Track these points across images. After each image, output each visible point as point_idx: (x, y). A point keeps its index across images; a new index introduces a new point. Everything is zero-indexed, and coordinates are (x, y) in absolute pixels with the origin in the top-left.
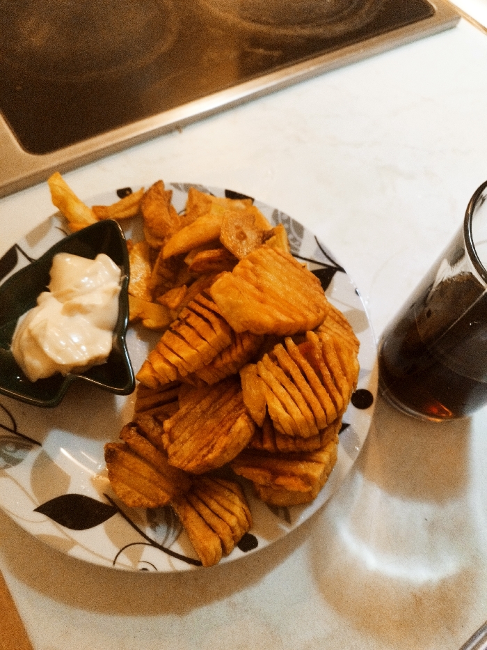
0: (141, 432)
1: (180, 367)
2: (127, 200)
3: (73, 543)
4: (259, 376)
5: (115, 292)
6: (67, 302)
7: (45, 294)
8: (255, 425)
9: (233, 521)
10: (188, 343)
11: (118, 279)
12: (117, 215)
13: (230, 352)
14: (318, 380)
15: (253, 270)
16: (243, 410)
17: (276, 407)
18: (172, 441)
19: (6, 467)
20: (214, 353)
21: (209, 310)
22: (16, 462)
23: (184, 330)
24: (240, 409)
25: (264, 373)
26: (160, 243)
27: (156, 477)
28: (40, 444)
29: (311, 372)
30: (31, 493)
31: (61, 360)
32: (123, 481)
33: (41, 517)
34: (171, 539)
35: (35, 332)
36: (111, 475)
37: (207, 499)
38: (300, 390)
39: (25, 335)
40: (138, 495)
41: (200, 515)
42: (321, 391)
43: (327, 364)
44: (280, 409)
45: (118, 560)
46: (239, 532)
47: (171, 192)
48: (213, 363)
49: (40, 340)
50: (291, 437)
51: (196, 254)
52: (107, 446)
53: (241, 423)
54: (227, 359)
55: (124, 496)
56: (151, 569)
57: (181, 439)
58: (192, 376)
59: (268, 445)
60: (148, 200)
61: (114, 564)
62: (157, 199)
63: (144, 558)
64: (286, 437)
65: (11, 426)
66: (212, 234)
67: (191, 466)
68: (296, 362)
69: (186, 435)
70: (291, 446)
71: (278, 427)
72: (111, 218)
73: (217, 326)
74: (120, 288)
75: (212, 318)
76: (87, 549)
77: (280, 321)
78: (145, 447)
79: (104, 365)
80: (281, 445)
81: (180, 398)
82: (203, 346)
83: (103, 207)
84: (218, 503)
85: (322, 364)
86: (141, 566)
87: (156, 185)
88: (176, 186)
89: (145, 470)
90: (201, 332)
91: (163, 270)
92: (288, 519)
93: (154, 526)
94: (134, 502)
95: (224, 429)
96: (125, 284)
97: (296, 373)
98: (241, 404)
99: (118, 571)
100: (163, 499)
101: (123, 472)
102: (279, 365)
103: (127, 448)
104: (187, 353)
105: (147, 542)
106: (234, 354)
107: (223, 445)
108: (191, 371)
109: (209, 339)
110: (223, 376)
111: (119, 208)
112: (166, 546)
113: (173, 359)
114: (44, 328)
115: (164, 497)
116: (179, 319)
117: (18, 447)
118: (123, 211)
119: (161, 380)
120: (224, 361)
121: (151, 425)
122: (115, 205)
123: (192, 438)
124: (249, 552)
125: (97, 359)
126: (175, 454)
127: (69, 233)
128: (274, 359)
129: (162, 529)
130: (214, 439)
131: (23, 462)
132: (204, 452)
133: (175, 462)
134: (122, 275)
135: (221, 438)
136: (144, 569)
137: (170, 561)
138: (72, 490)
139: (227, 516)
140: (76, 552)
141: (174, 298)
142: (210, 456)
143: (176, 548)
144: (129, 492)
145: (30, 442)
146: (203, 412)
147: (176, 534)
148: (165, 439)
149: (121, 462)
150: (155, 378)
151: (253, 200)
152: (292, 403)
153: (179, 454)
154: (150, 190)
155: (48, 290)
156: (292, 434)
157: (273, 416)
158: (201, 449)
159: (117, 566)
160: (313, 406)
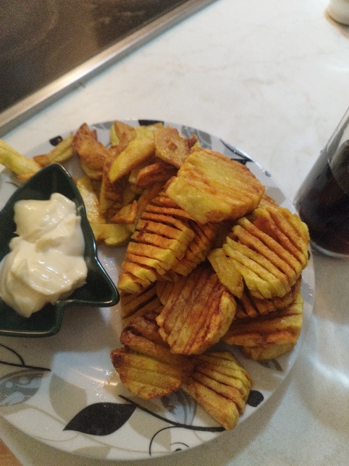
0: (138, 334)
1: (158, 268)
2: (61, 146)
3: (108, 448)
4: (228, 256)
5: (77, 222)
6: (38, 241)
7: (15, 240)
8: (236, 298)
9: (239, 384)
10: (158, 246)
11: (75, 211)
12: (57, 159)
13: (197, 243)
14: (279, 246)
15: (196, 170)
16: (223, 289)
17: (252, 278)
18: (168, 333)
19: (26, 399)
20: (184, 248)
21: (166, 214)
22: (32, 392)
23: (148, 238)
24: (219, 289)
25: (232, 253)
26: (99, 174)
27: (162, 367)
28: (49, 370)
29: (271, 241)
30: (55, 414)
31: (50, 291)
32: (134, 380)
33: (72, 434)
34: (190, 415)
35: (18, 273)
36: (123, 378)
37: (210, 373)
38: (267, 258)
39: (10, 278)
40: (152, 388)
41: (210, 388)
42: (286, 254)
43: (282, 231)
44: (257, 279)
45: (153, 449)
46: (246, 392)
47: (95, 132)
48: (185, 257)
49: (25, 279)
50: (269, 300)
51: (138, 171)
52: (112, 354)
53: (226, 301)
54: (197, 250)
55: (139, 392)
56: (183, 448)
57: (176, 329)
58: (169, 273)
59: (251, 313)
60: (79, 142)
61: (150, 453)
62: (86, 139)
63: (173, 440)
64: (265, 301)
65: (18, 362)
66: (147, 152)
67: (195, 348)
68: (255, 236)
69: (178, 324)
70: (271, 308)
71: (256, 295)
72: (53, 162)
73: (179, 224)
74: (79, 218)
75: (172, 220)
76: (123, 449)
77: (234, 205)
78: (144, 345)
79: (85, 285)
80: (263, 309)
81: (159, 295)
82: (174, 244)
83: (42, 156)
84: (220, 373)
85: (279, 232)
86: (174, 448)
87: (81, 128)
88: (98, 126)
89: (151, 364)
90: (166, 234)
91: (110, 194)
92: (279, 368)
93: (171, 409)
94: (150, 395)
95: (212, 310)
96: (82, 213)
97: (258, 245)
98: (218, 284)
99: (156, 460)
100: (175, 384)
101: (132, 372)
102: (242, 243)
103: (128, 350)
104: (162, 254)
105: (171, 425)
106: (201, 244)
107: (217, 323)
108: (168, 268)
109: (178, 237)
110: (195, 265)
111: (56, 153)
112: (188, 423)
113: (150, 262)
114: (26, 267)
115: (175, 382)
116: (137, 230)
117: (31, 378)
118: (60, 155)
119: (143, 283)
120: (195, 252)
121: (144, 324)
122: (53, 152)
123: (186, 325)
124: (259, 406)
125: (78, 282)
126: (175, 342)
127: (19, 185)
128: (236, 239)
129: (179, 409)
130: (205, 320)
131: (40, 390)
132: (202, 334)
133: (177, 350)
134: (77, 206)
135: (214, 317)
136: (178, 450)
137: (197, 436)
138: (91, 401)
139: (232, 382)
140: (113, 455)
141: (129, 213)
142: (210, 336)
143: (197, 422)
144: (143, 388)
145: (40, 371)
146: (187, 301)
147: (192, 410)
148: (162, 333)
149: (128, 364)
150: (137, 283)
151: (163, 123)
152: (265, 271)
153: (179, 341)
154: (78, 133)
155: (17, 235)
156: (270, 297)
157: (251, 287)
158: (198, 333)
159: (154, 455)
160: (283, 268)
